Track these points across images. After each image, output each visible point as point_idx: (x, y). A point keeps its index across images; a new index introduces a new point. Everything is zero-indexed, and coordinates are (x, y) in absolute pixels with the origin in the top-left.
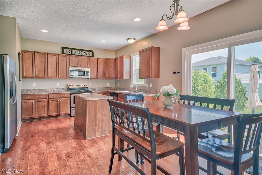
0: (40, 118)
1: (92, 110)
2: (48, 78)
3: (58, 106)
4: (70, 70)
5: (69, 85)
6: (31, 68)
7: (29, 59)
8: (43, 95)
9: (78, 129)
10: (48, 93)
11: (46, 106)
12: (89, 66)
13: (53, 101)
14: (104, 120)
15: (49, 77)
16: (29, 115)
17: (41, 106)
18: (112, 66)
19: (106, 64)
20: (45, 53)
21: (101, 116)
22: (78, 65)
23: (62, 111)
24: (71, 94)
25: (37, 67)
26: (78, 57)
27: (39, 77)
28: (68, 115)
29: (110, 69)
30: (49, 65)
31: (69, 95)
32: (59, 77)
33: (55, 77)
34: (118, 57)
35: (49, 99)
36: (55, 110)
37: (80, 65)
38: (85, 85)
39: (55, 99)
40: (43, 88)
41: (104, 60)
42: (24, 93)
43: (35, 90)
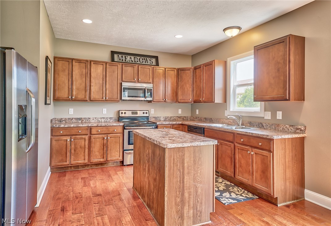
0: (77, 166)
1: (175, 167)
2: (90, 100)
3: (105, 147)
4: (123, 87)
5: (120, 112)
6: (67, 85)
7: (64, 71)
8: (83, 128)
9: (141, 198)
10: (90, 125)
11: (87, 146)
12: (151, 81)
13: (97, 139)
14: (199, 191)
15: (92, 98)
16: (62, 161)
17: (79, 147)
18: (188, 81)
19: (179, 77)
20: (87, 61)
21: (194, 181)
22: (135, 79)
23: (110, 155)
24: (124, 128)
25: (74, 83)
26: (135, 66)
27: (77, 99)
28: (119, 163)
29: (186, 86)
30: (92, 79)
31: (120, 130)
32: (106, 98)
33: (100, 100)
34: (201, 65)
35: (92, 136)
36: (100, 153)
37: (138, 79)
38: (145, 112)
39: (101, 136)
40: (83, 117)
41: (175, 70)
42: (54, 125)
43: (72, 119)
